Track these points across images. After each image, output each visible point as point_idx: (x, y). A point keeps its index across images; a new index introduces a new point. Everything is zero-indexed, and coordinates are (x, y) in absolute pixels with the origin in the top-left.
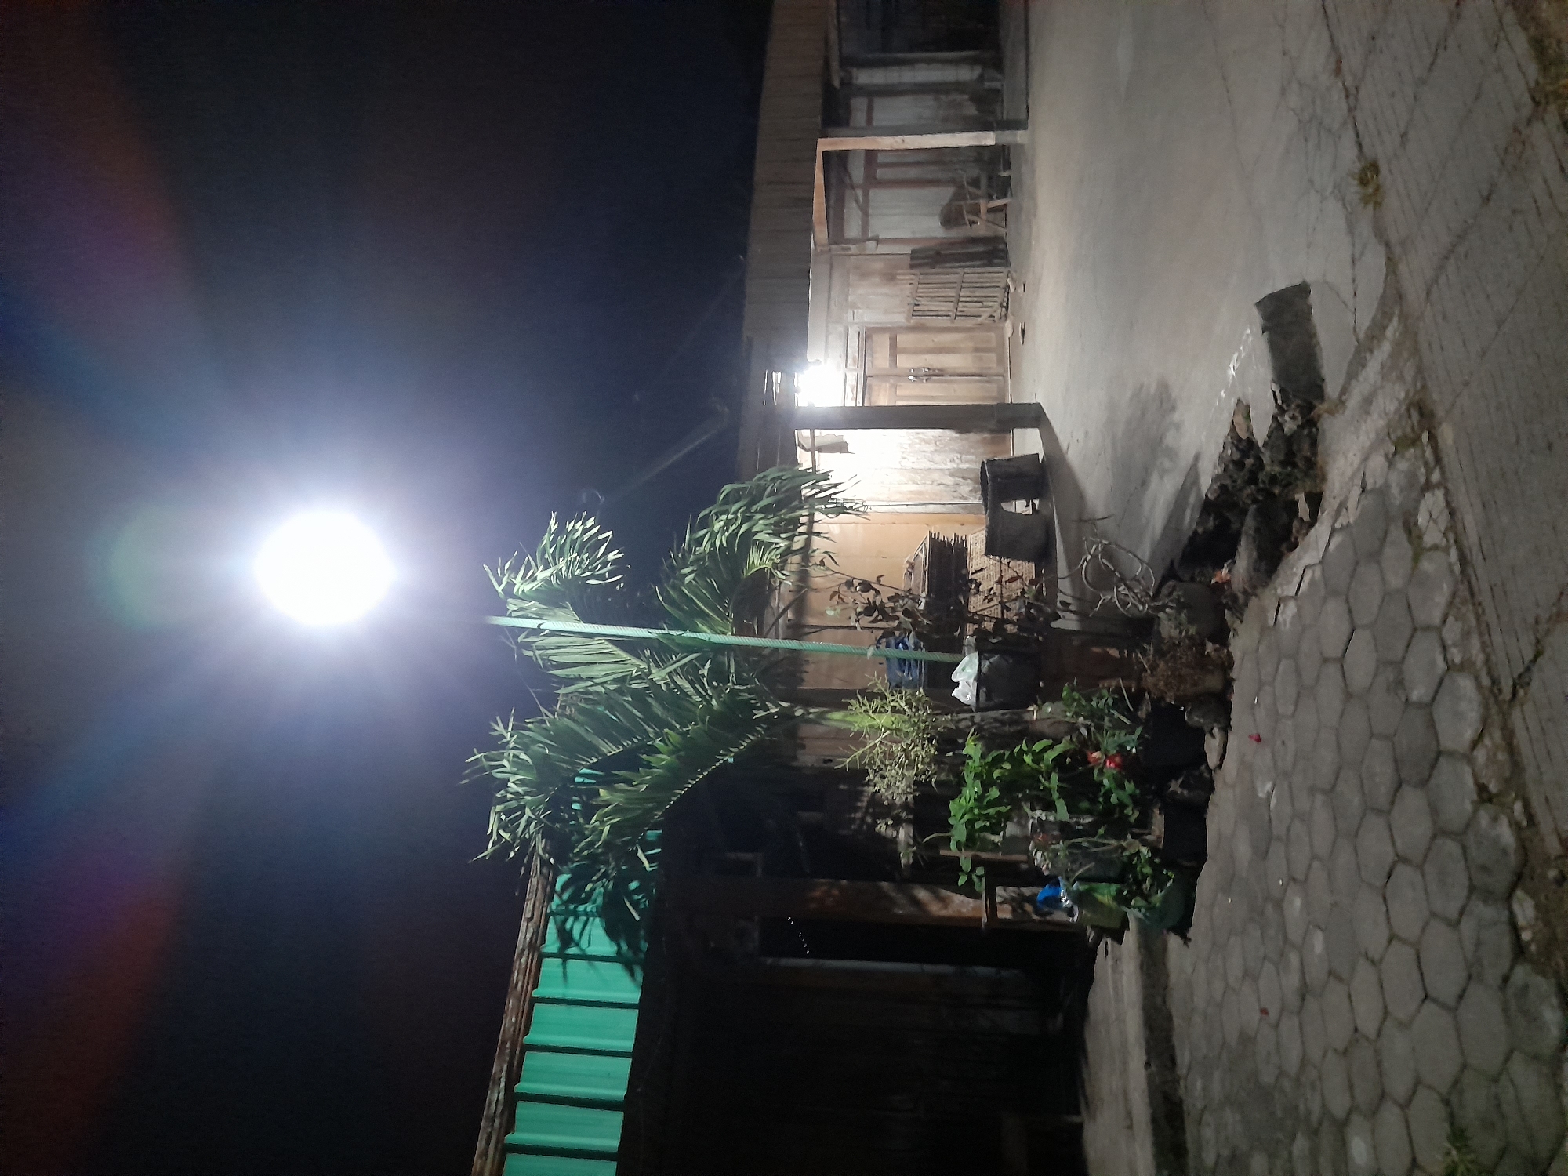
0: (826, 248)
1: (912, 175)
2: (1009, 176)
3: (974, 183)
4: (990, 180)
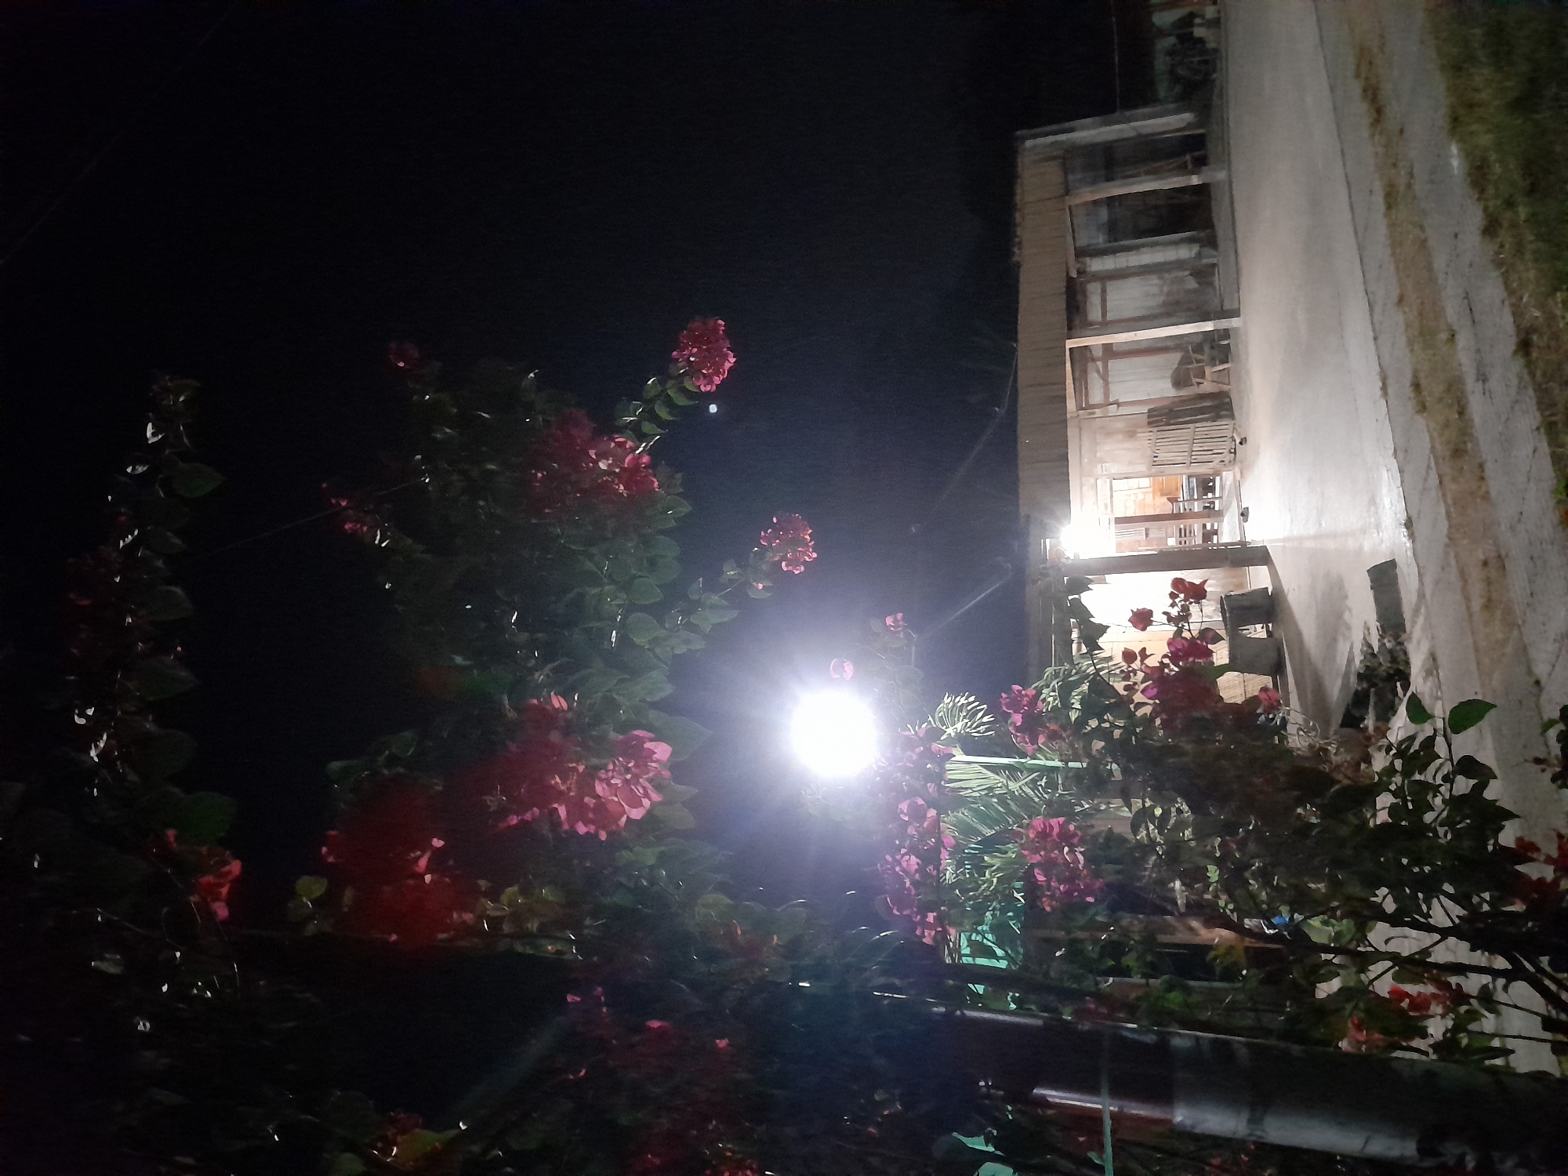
0: (1076, 415)
1: (1143, 346)
2: (1229, 344)
3: (1198, 348)
4: (1212, 348)
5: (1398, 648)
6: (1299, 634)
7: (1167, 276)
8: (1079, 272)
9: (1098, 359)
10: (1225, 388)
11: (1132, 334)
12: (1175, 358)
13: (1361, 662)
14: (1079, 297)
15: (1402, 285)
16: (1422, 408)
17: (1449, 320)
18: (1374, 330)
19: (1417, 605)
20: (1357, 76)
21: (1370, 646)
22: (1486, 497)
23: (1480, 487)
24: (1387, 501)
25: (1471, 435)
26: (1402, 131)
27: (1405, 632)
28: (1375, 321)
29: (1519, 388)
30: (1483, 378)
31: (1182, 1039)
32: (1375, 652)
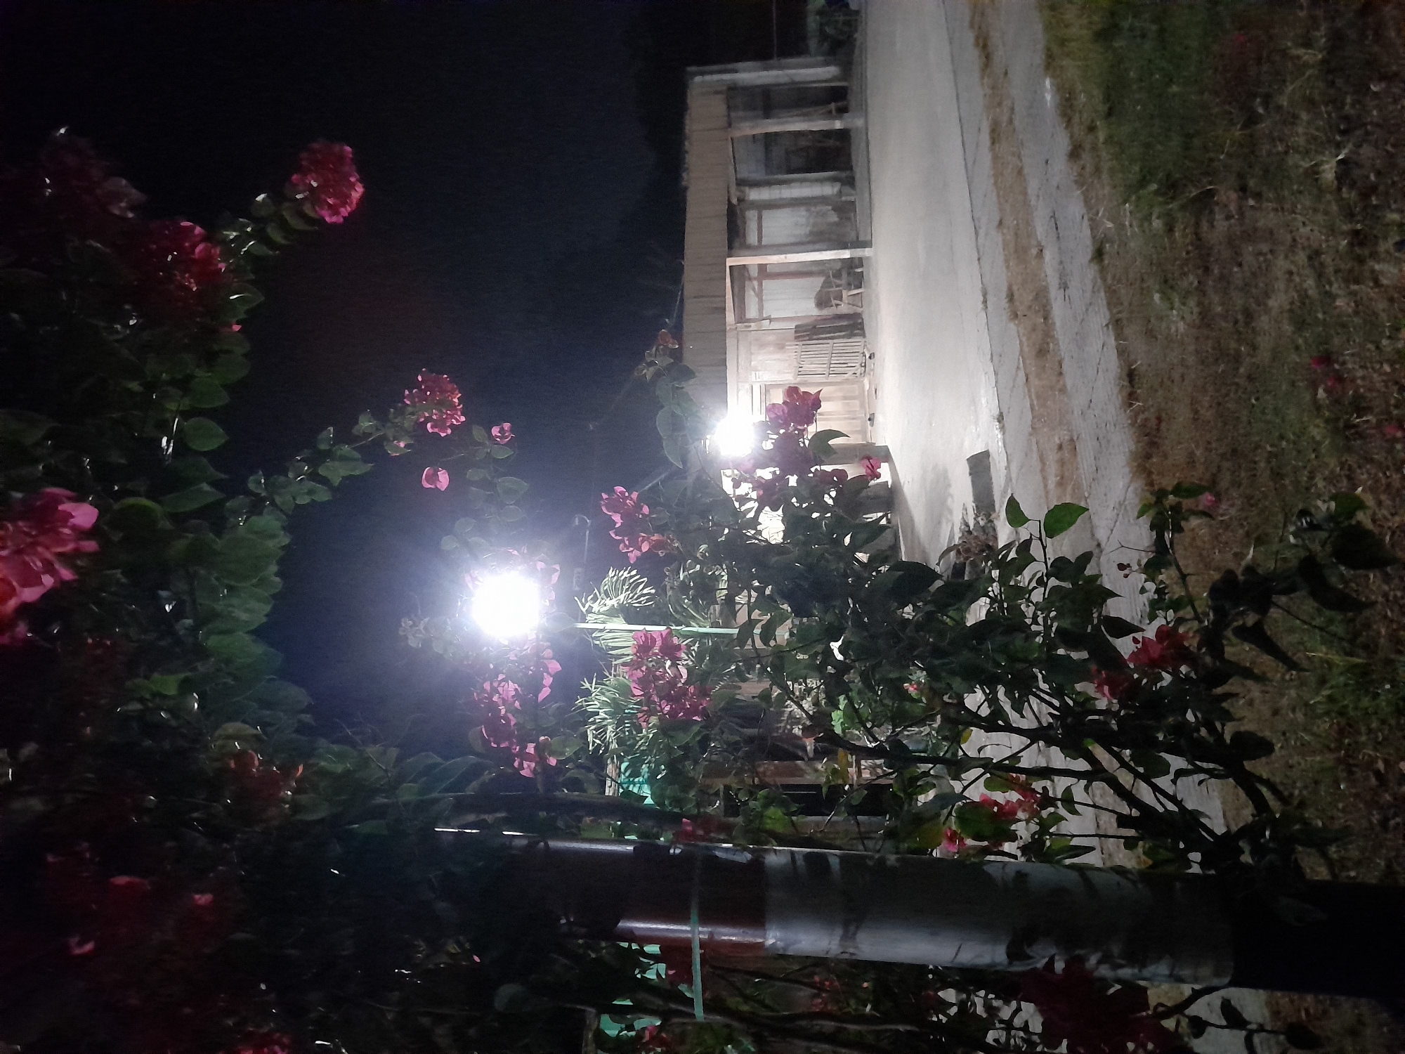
0: (734, 327)
1: (793, 268)
2: (862, 272)
3: (838, 275)
4: (849, 274)
5: (989, 525)
6: (912, 521)
7: (813, 209)
8: (739, 200)
9: (755, 279)
10: (859, 310)
11: (783, 256)
12: (819, 281)
13: (960, 538)
14: (739, 222)
15: (1002, 210)
16: (1015, 316)
17: (1039, 238)
18: (978, 252)
19: (1005, 487)
20: (972, 26)
21: (968, 526)
22: (1063, 390)
23: (1059, 381)
24: (984, 401)
25: (1053, 336)
26: (1006, 73)
27: (994, 511)
28: (979, 244)
29: (1093, 292)
30: (1064, 286)
31: (777, 856)
32: (972, 527)
